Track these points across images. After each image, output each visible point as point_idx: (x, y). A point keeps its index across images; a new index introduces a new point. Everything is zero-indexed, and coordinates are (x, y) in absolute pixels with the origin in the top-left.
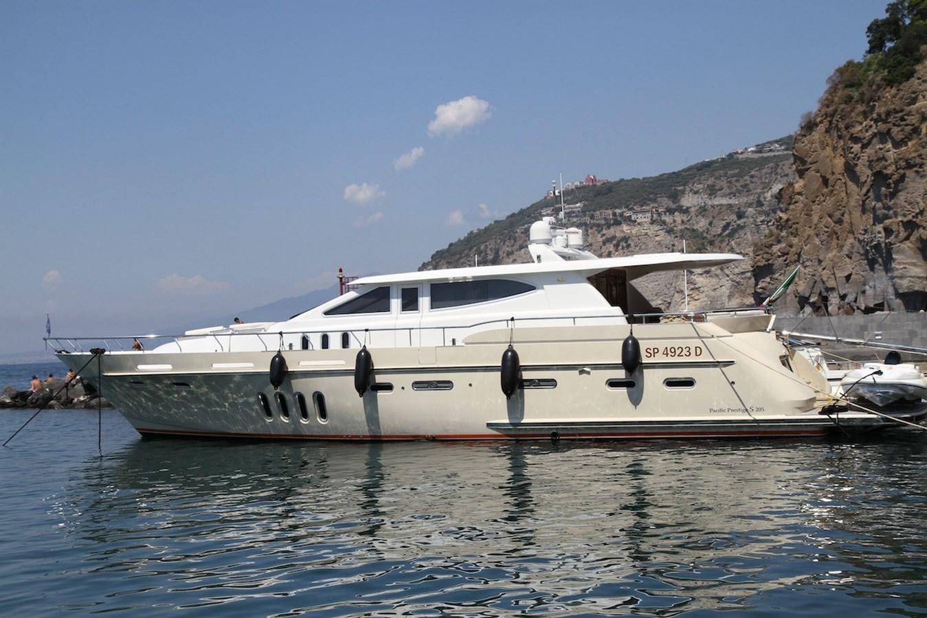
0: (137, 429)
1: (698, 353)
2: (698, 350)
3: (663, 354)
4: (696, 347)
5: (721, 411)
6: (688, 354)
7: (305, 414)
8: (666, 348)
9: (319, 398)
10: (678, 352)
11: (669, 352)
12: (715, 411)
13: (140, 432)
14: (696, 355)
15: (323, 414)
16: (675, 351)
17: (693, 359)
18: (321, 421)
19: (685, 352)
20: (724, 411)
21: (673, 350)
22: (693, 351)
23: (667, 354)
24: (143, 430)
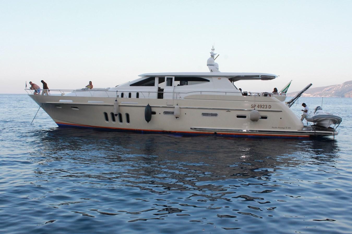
0: (56, 122)
1: (270, 107)
2: (270, 106)
3: (257, 107)
4: (269, 105)
5: (276, 128)
6: (266, 107)
7: (121, 121)
8: (259, 105)
9: (128, 115)
10: (263, 107)
11: (259, 106)
12: (274, 128)
13: (57, 124)
14: (269, 108)
15: (128, 121)
16: (262, 106)
17: (268, 109)
18: (127, 124)
19: (265, 107)
20: (277, 128)
21: (261, 106)
22: (268, 107)
23: (259, 107)
24: (58, 123)
